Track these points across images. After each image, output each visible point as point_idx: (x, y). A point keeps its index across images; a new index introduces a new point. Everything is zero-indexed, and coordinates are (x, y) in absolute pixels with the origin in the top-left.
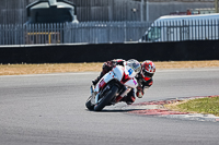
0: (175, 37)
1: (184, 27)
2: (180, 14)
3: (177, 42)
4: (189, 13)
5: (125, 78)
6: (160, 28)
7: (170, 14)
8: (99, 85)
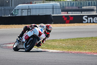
0: (25, 14)
1: (29, 9)
2: (27, 3)
3: (25, 16)
5: (40, 34)
6: (18, 10)
7: (23, 4)
8: (25, 38)
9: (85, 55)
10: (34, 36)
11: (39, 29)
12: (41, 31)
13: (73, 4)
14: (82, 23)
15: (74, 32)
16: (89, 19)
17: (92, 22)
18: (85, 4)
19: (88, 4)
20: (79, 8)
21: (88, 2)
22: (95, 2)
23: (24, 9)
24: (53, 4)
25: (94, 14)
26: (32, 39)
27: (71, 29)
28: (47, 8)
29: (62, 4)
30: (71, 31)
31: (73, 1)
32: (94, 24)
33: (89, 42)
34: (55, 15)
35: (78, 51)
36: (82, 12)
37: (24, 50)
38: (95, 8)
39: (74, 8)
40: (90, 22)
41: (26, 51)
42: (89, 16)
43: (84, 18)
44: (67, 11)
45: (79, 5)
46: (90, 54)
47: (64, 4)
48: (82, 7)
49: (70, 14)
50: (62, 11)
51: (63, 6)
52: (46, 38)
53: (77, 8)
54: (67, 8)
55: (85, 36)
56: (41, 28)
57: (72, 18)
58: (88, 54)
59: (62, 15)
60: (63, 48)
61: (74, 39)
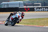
1: (8, 5)
3: (6, 8)
4: (9, 1)
5: (19, 17)
6: (2, 5)
7: (5, 2)
8: (11, 19)
9: (36, 27)
10: (16, 18)
11: (18, 14)
12: (19, 15)
13: (30, 2)
14: (34, 11)
15: (30, 16)
16: (37, 9)
17: (39, 11)
18: (35, 2)
19: (37, 2)
20: (32, 4)
21: (37, 1)
22: (40, 1)
23: (5, 5)
24: (19, 2)
25: (40, 7)
26: (15, 19)
27: (28, 14)
28: (16, 4)
29: (24, 2)
30: (29, 15)
31: (30, 0)
32: (40, 12)
33: (38, 21)
34: (20, 7)
35: (32, 25)
36: (34, 6)
37: (11, 25)
38: (40, 4)
39: (30, 4)
40: (38, 11)
41: (12, 26)
42: (37, 8)
43: (35, 9)
44: (27, 5)
45: (33, 3)
46: (38, 27)
47: (25, 2)
48: (34, 3)
49: (28, 7)
50: (24, 5)
51: (25, 3)
52: (22, 19)
53: (31, 4)
54: (26, 4)
55: (36, 18)
56: (19, 14)
57: (29, 9)
58: (37, 27)
59: (24, 7)
60: (25, 24)
61: (30, 19)
